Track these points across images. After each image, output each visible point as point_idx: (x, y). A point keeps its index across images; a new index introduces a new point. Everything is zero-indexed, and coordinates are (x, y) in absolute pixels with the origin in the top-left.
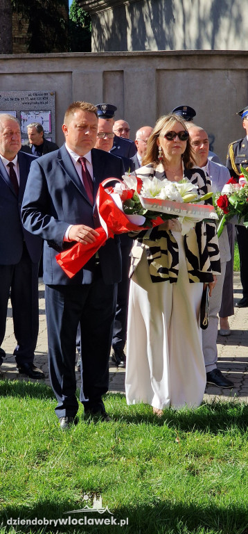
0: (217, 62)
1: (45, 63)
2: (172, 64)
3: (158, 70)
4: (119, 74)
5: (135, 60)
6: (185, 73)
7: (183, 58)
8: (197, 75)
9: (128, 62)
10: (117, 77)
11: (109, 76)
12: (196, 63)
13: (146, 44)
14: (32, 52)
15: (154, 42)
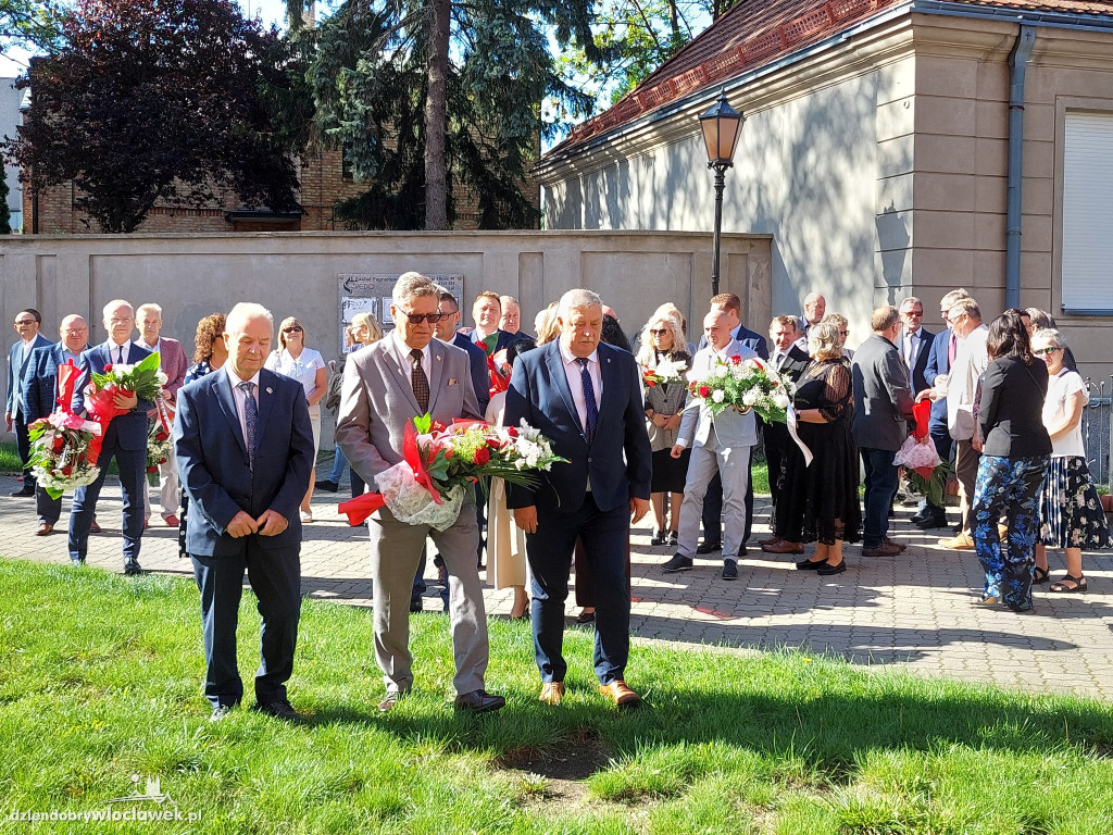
0: (652, 244)
1: (451, 241)
2: (599, 245)
3: (583, 252)
4: (539, 256)
5: (558, 239)
6: (615, 257)
7: (613, 238)
8: (630, 259)
9: (549, 242)
10: (537, 260)
11: (527, 259)
12: (628, 245)
13: (600, 222)
14: (480, 228)
15: (607, 220)
